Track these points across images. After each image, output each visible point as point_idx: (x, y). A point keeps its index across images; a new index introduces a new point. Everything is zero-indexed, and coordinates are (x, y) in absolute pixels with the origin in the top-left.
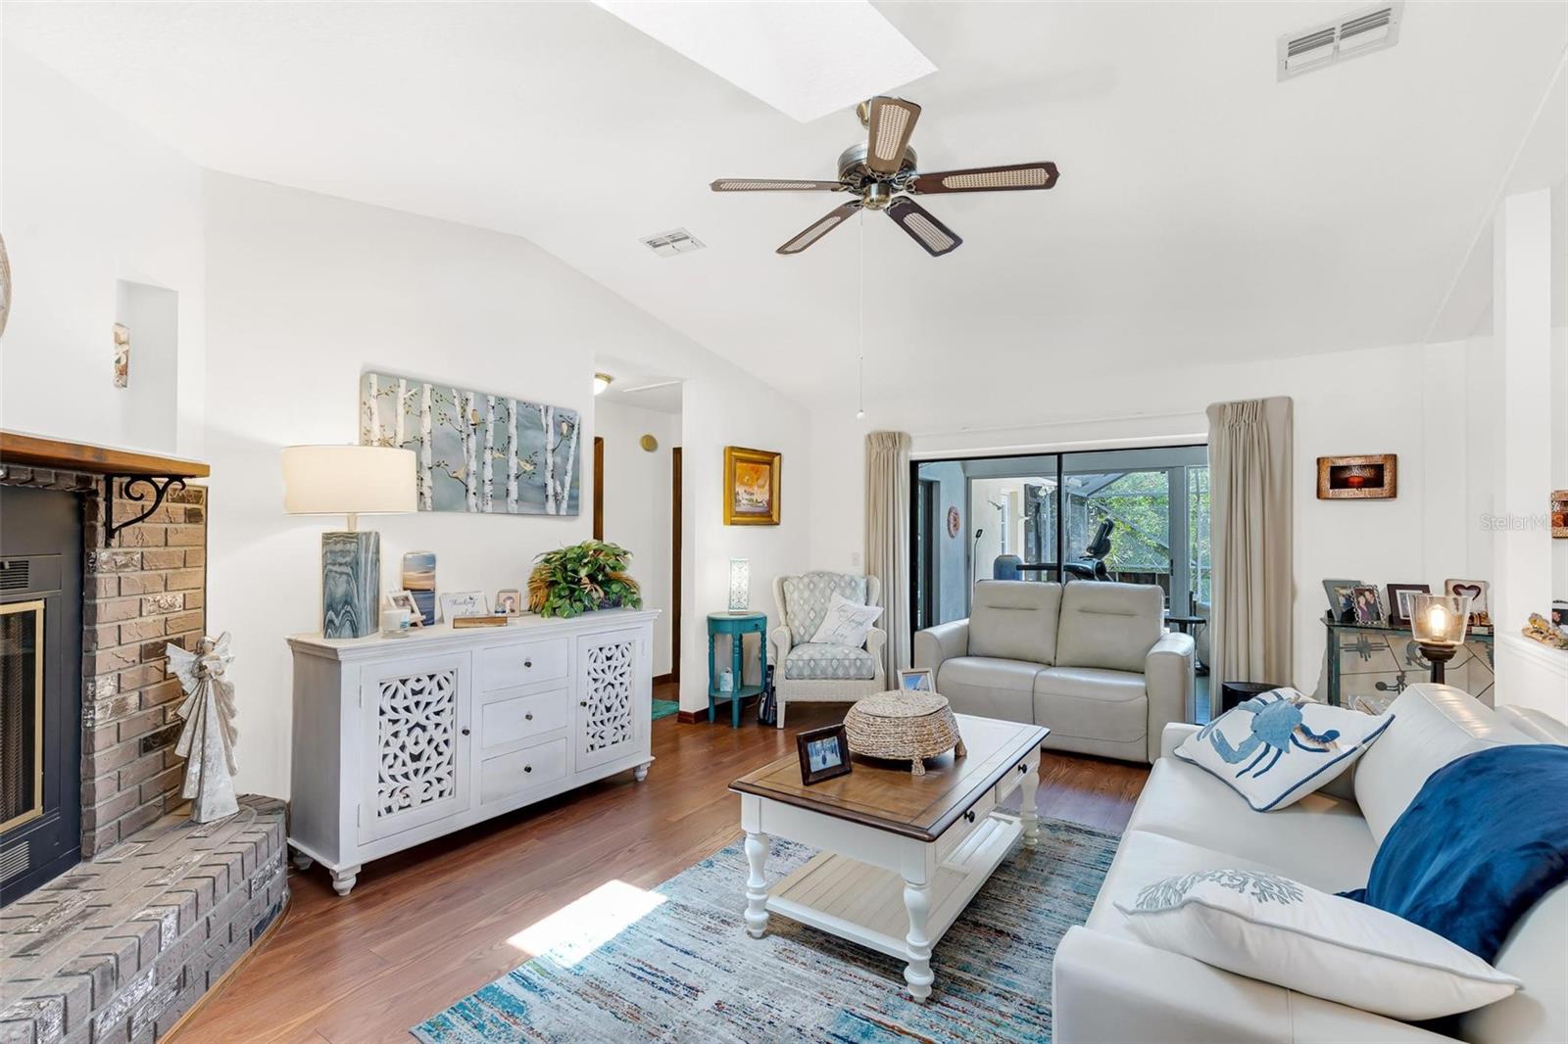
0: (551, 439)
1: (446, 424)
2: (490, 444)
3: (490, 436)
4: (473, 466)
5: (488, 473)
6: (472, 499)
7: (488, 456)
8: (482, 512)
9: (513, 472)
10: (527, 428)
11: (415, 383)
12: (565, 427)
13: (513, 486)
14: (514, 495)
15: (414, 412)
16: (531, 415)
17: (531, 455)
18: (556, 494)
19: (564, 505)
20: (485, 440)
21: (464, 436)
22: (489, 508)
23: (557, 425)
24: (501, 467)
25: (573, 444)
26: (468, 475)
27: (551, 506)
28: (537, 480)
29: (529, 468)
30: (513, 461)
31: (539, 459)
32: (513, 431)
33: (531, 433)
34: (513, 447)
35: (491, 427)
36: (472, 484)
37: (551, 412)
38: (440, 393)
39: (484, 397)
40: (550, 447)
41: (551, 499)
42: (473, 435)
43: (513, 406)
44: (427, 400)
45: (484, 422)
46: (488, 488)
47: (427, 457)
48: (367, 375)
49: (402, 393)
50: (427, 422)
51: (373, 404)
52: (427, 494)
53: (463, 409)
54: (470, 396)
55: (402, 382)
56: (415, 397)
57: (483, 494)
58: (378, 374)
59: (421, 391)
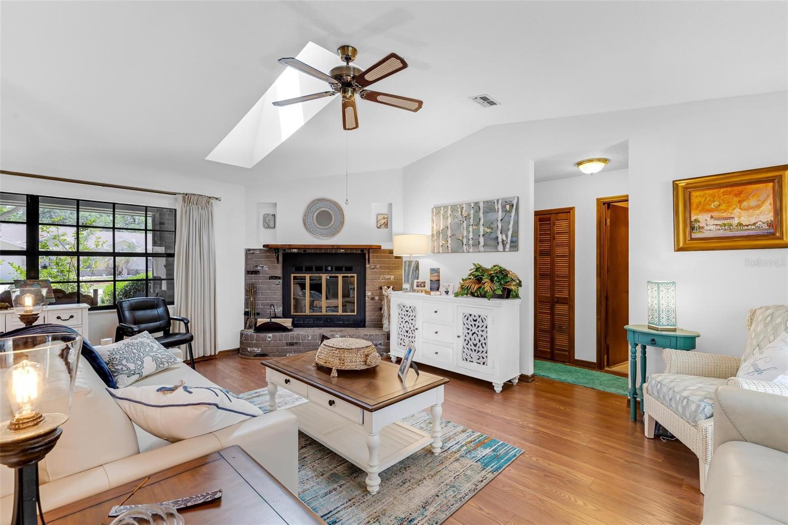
0: (500, 215)
2: (472, 223)
3: (472, 221)
4: (465, 234)
5: (471, 236)
6: (465, 247)
7: (471, 229)
8: (469, 252)
9: (482, 233)
10: (488, 212)
11: (446, 207)
12: (508, 207)
13: (482, 240)
14: (482, 243)
15: (445, 217)
16: (490, 207)
17: (490, 225)
18: (503, 241)
19: (508, 246)
20: (470, 222)
21: (462, 222)
22: (471, 250)
23: (504, 207)
24: (476, 233)
25: (513, 214)
26: (463, 237)
27: (500, 247)
28: (493, 236)
29: (489, 230)
30: (482, 228)
31: (494, 226)
32: (481, 215)
33: (490, 215)
34: (482, 222)
35: (472, 216)
36: (465, 241)
37: (500, 202)
38: (454, 208)
39: (469, 204)
40: (500, 219)
41: (501, 245)
42: (465, 222)
43: (481, 205)
44: (449, 212)
45: (469, 215)
46: (471, 242)
47: (449, 233)
48: (433, 209)
49: (442, 212)
50: (449, 220)
51: (434, 218)
52: (449, 246)
53: (462, 212)
54: (464, 206)
55: (442, 208)
56: (446, 212)
57: (469, 245)
58: (435, 208)
59: (448, 209)
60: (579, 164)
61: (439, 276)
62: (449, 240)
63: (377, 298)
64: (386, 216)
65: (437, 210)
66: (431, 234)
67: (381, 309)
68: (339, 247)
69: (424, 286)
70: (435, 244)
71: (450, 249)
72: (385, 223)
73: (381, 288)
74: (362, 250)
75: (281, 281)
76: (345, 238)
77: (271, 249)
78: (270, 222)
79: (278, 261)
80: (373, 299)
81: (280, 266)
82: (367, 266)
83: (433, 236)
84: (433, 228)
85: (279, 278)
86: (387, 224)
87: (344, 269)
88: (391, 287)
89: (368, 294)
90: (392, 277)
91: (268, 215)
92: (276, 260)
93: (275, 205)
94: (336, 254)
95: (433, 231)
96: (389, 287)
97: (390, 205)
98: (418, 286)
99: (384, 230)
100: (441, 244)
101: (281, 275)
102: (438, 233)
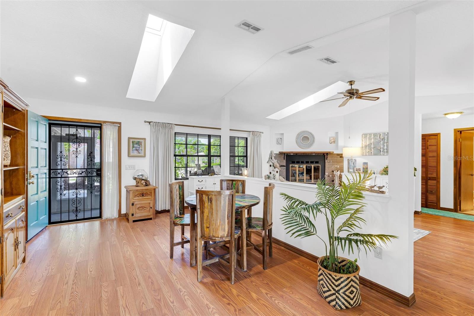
1: (376, 140)
2: (386, 142)
4: (382, 146)
6: (382, 153)
8: (384, 155)
11: (370, 134)
15: (370, 139)
20: (385, 141)
21: (380, 141)
22: (386, 154)
26: (381, 148)
36: (382, 150)
38: (375, 135)
39: (385, 133)
42: (382, 141)
44: (372, 137)
45: (384, 138)
47: (372, 146)
48: (362, 135)
49: (368, 137)
50: (372, 140)
51: (363, 139)
52: (373, 152)
53: (380, 137)
54: (381, 134)
55: (368, 135)
56: (370, 136)
57: (384, 152)
58: (364, 134)
59: (371, 135)
60: (445, 114)
61: (367, 166)
62: (372, 149)
63: (331, 176)
64: (334, 138)
65: (365, 135)
66: (361, 146)
67: (333, 181)
68: (312, 153)
69: (360, 171)
70: (364, 151)
71: (373, 154)
72: (334, 141)
73: (333, 171)
74: (324, 154)
75: (285, 167)
76: (315, 148)
77: (281, 153)
78: (280, 141)
79: (284, 159)
80: (329, 176)
81: (285, 161)
82: (326, 161)
83: (362, 147)
84: (362, 144)
85: (285, 166)
86: (335, 142)
87: (314, 162)
88: (339, 171)
89: (327, 174)
90: (338, 166)
91: (279, 138)
92: (283, 159)
93: (283, 134)
94: (311, 156)
95: (362, 145)
96: (338, 171)
97: (337, 133)
98: (356, 170)
99: (333, 144)
100: (367, 151)
101: (285, 165)
102: (366, 146)
